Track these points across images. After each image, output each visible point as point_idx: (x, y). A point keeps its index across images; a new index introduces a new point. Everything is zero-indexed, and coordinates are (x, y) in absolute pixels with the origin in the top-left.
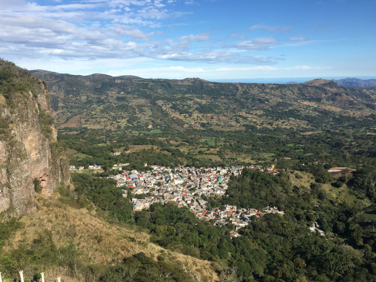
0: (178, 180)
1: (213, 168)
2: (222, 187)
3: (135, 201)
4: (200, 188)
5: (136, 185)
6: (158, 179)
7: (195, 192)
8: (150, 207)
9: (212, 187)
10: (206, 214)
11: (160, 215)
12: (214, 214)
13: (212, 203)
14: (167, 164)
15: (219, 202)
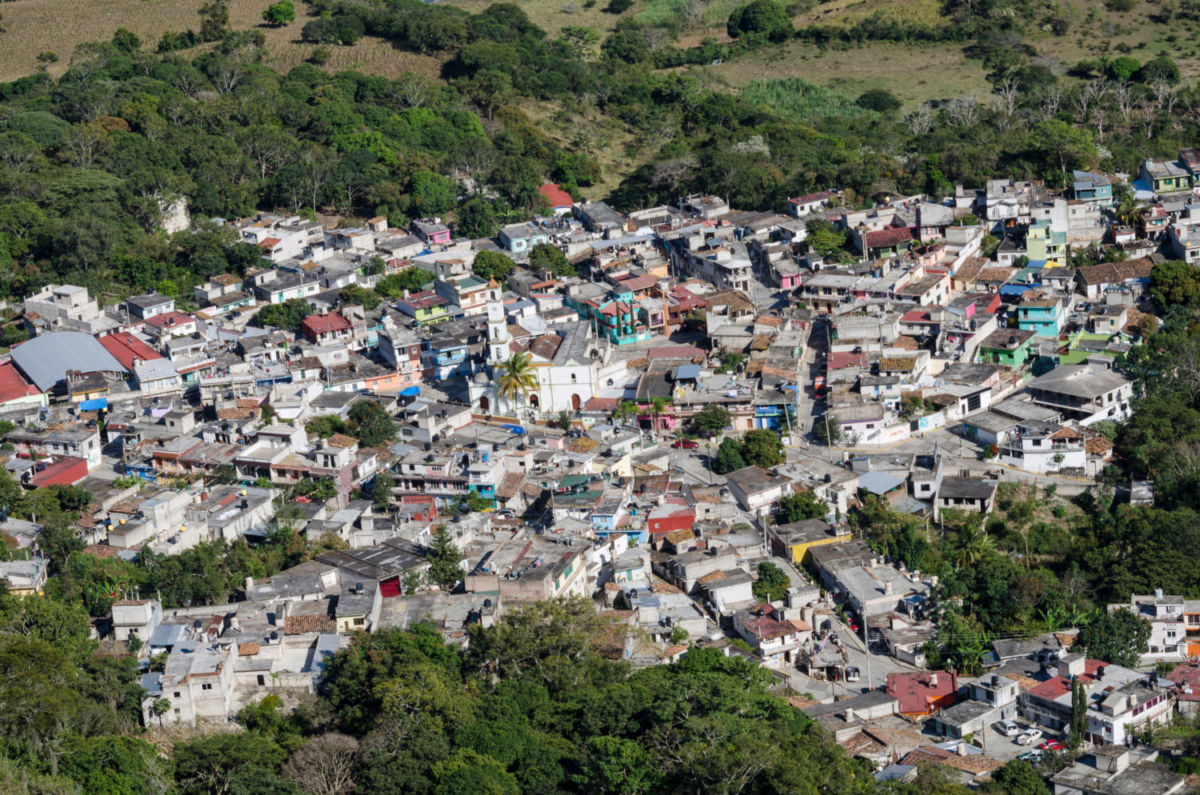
0: (572, 367)
1: (935, 200)
2: (1070, 405)
3: (144, 635)
4: (821, 434)
5: (112, 450)
6: (349, 371)
7: (774, 478)
8: (321, 690)
9: (955, 414)
10: (945, 716)
11: (458, 763)
12: (1032, 707)
13: (980, 585)
14: (409, 188)
15: (1059, 569)
